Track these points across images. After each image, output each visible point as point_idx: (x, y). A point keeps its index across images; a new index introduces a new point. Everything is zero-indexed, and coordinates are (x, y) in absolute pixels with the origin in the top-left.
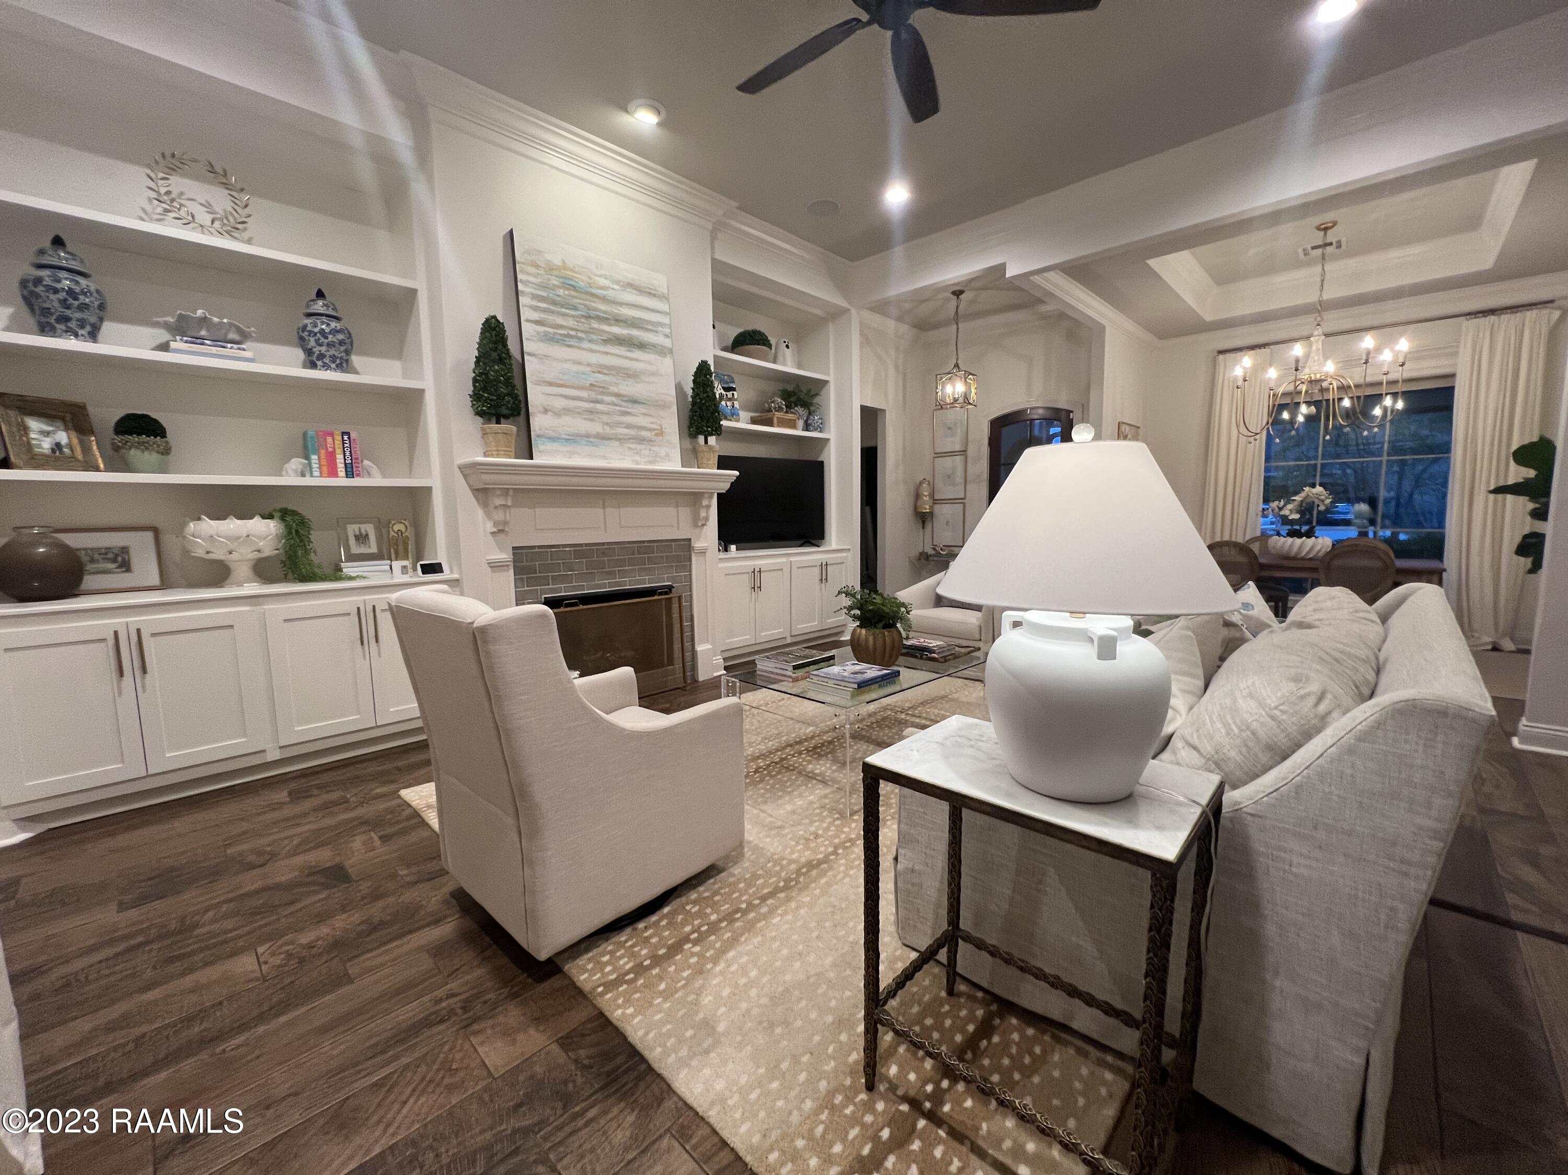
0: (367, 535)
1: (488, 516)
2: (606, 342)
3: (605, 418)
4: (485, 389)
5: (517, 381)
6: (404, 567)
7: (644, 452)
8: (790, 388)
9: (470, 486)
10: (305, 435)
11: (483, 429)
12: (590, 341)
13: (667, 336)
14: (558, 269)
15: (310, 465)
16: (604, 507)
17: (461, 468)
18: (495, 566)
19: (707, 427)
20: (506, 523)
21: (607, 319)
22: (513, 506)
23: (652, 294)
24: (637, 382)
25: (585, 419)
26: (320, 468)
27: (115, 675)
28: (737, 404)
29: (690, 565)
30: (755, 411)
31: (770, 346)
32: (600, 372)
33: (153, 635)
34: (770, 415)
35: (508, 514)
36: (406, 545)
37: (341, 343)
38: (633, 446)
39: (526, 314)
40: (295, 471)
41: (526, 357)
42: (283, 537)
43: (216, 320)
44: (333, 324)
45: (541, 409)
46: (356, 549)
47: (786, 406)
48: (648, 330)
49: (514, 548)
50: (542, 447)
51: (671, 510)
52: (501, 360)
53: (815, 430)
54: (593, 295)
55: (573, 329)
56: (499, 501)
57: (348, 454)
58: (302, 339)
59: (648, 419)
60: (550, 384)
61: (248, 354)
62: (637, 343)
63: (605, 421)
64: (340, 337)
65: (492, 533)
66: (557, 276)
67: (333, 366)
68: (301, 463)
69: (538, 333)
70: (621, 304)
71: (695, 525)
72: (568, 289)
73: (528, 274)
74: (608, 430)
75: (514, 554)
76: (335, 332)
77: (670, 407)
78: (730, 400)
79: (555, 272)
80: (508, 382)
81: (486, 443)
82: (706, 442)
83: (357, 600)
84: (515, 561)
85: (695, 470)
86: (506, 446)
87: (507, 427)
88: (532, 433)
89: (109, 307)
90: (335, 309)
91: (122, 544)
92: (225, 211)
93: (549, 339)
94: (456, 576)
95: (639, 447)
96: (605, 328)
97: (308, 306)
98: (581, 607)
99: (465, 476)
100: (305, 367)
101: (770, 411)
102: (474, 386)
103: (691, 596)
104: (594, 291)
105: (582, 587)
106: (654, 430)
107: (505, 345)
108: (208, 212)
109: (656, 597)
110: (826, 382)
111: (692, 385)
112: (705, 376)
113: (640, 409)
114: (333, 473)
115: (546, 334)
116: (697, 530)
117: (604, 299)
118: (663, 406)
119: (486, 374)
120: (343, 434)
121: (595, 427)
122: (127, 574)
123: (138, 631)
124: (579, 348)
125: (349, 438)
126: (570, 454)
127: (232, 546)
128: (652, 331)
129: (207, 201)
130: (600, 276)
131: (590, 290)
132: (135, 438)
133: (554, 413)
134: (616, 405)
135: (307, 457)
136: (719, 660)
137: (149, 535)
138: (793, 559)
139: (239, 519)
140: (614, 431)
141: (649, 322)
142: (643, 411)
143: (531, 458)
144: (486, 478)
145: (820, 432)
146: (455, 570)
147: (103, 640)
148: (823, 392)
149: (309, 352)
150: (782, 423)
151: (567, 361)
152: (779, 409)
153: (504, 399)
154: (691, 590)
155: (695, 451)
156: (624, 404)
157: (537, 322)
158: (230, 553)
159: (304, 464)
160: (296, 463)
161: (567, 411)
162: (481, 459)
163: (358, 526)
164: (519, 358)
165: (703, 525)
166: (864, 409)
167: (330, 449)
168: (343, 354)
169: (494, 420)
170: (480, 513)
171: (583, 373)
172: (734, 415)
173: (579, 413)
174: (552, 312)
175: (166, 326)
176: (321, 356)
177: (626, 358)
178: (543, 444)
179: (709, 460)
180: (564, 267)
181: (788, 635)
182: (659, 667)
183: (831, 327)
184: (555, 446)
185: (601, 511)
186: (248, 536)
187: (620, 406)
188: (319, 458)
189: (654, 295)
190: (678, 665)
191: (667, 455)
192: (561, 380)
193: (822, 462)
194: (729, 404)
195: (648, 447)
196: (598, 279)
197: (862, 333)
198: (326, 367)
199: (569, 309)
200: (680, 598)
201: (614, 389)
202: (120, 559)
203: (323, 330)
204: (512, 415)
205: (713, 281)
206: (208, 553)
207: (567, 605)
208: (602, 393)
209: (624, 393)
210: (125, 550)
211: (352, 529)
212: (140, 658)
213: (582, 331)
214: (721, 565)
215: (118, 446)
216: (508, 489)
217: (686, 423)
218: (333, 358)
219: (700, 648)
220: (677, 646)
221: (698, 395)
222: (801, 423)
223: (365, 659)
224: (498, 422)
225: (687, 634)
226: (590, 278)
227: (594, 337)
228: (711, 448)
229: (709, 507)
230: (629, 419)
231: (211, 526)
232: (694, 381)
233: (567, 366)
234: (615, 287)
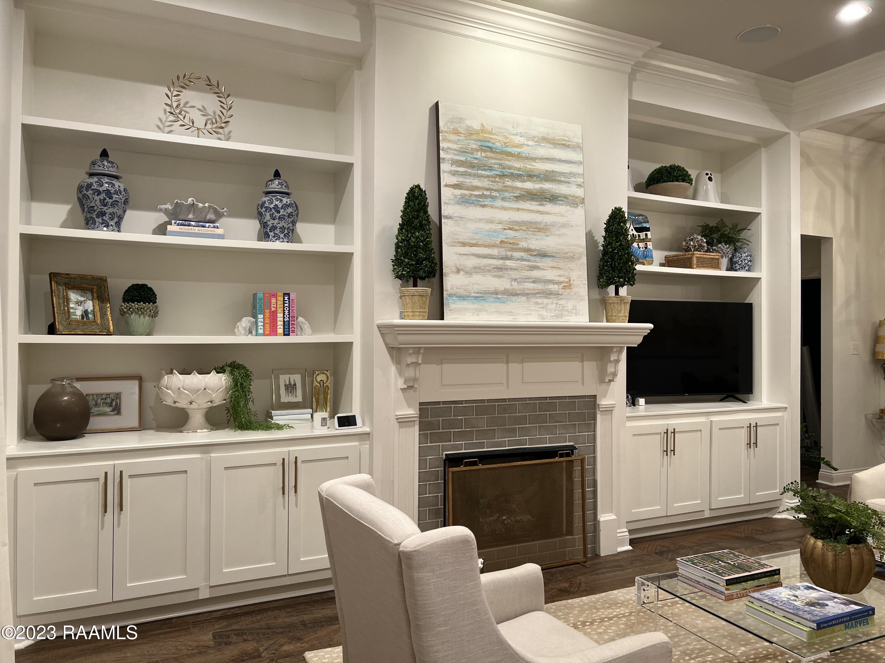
0: (295, 385)
1: (400, 373)
2: (518, 198)
3: (514, 275)
4: (406, 255)
5: (434, 245)
6: (324, 419)
7: (550, 307)
8: (712, 223)
9: (386, 344)
10: (255, 295)
11: (401, 291)
12: (503, 199)
13: (579, 186)
14: (477, 133)
15: (256, 323)
16: (507, 362)
17: (379, 327)
18: (403, 422)
19: (620, 278)
20: (415, 380)
21: (521, 175)
22: (424, 362)
23: (565, 145)
24: (547, 236)
25: (494, 276)
26: (264, 326)
27: (101, 510)
28: (650, 245)
29: (595, 424)
30: (671, 250)
31: (690, 181)
32: (510, 229)
33: (131, 476)
34: (688, 254)
35: (418, 372)
36: (326, 394)
37: (290, 215)
38: (540, 301)
39: (446, 179)
40: (245, 328)
41: (443, 221)
42: (230, 390)
43: (201, 205)
44: (285, 200)
45: (454, 269)
46: (285, 398)
47: (707, 243)
48: (560, 182)
49: (421, 404)
50: (452, 306)
51: (577, 365)
52: (421, 227)
53: (742, 268)
54: (509, 154)
55: (487, 189)
56: (410, 360)
57: (287, 312)
58: (260, 214)
59: (556, 272)
60: (464, 244)
61: (220, 231)
62: (548, 196)
63: (514, 276)
64: (290, 210)
65: (402, 390)
66: (475, 140)
67: (282, 236)
68: (250, 321)
69: (456, 196)
70: (534, 159)
71: (602, 380)
72: (485, 151)
73: (450, 141)
74: (515, 285)
75: (420, 409)
76: (286, 206)
77: (579, 258)
78: (643, 241)
79: (474, 137)
80: (427, 248)
81: (403, 304)
82: (617, 293)
83: (282, 450)
84: (421, 416)
85: (604, 324)
86: (421, 308)
87: (424, 289)
88: (445, 293)
89: (131, 200)
90: (287, 187)
91: (117, 390)
92: (214, 113)
93: (464, 201)
94: (367, 429)
95: (546, 301)
96: (519, 184)
97: (267, 185)
98: (480, 466)
99: (382, 335)
100: (260, 239)
101: (688, 249)
102: (397, 252)
103: (595, 458)
104: (509, 150)
105: (482, 445)
106: (562, 282)
107: (426, 212)
108: (203, 115)
109: (557, 459)
110: (756, 215)
111: (604, 234)
112: (619, 224)
113: (548, 262)
114: (273, 332)
115: (463, 196)
116: (604, 386)
117: (518, 157)
118: (571, 258)
119: (408, 241)
120: (285, 294)
121: (502, 284)
122: (117, 417)
123: (121, 472)
124: (492, 207)
125: (289, 298)
126: (478, 311)
127: (193, 397)
128: (566, 182)
129: (203, 107)
130: (516, 135)
131: (506, 149)
132: (135, 305)
133: (467, 273)
134: (525, 260)
135: (255, 316)
136: (624, 533)
137: (136, 383)
138: (714, 418)
139: (199, 374)
140: (521, 287)
141: (561, 174)
142: (552, 264)
143: (442, 318)
144: (401, 338)
145: (749, 270)
146: (367, 423)
147: (97, 479)
148: (753, 226)
149: (264, 225)
150: (702, 264)
151: (480, 220)
152: (699, 248)
153: (422, 263)
154: (594, 452)
155: (604, 302)
156: (533, 258)
157: (456, 186)
158: (191, 404)
159: (252, 323)
160: (246, 322)
161: (477, 270)
162: (398, 321)
163: (288, 376)
164: (437, 221)
165: (610, 381)
166: (805, 240)
167: (273, 309)
168: (291, 225)
169: (411, 281)
170: (393, 369)
171: (495, 231)
172: (647, 257)
173: (490, 271)
174: (470, 175)
175: (166, 211)
176: (274, 228)
177: (538, 212)
178: (454, 303)
179: (620, 312)
180: (483, 130)
181: (706, 508)
182: (556, 537)
183: (764, 154)
184: (465, 304)
185: (505, 365)
186: (205, 389)
187: (529, 261)
188: (264, 318)
189: (568, 146)
190: (578, 536)
191: (575, 308)
192: (474, 239)
193: (751, 304)
194: (641, 245)
195: (555, 301)
196: (513, 137)
197: (803, 154)
198: (277, 237)
199: (485, 170)
200: (582, 461)
201: (523, 244)
202: (114, 403)
203: (276, 205)
204: (428, 277)
205: (630, 121)
206: (175, 402)
207: (467, 464)
208: (512, 250)
209: (533, 247)
210: (118, 396)
211: (284, 379)
212: (119, 497)
213: (495, 190)
214: (629, 424)
215: (125, 312)
216: (420, 348)
217: (596, 272)
218: (283, 229)
219: (603, 517)
220: (577, 513)
221: (610, 244)
222: (724, 262)
223: (284, 508)
224: (415, 285)
225: (589, 501)
226: (507, 138)
227: (507, 194)
228: (622, 299)
229: (617, 361)
230: (536, 274)
231: (180, 380)
232: (606, 230)
233: (481, 225)
234: (530, 143)
